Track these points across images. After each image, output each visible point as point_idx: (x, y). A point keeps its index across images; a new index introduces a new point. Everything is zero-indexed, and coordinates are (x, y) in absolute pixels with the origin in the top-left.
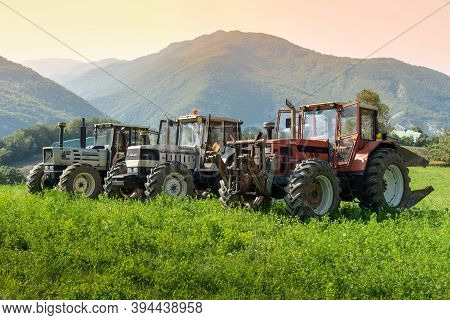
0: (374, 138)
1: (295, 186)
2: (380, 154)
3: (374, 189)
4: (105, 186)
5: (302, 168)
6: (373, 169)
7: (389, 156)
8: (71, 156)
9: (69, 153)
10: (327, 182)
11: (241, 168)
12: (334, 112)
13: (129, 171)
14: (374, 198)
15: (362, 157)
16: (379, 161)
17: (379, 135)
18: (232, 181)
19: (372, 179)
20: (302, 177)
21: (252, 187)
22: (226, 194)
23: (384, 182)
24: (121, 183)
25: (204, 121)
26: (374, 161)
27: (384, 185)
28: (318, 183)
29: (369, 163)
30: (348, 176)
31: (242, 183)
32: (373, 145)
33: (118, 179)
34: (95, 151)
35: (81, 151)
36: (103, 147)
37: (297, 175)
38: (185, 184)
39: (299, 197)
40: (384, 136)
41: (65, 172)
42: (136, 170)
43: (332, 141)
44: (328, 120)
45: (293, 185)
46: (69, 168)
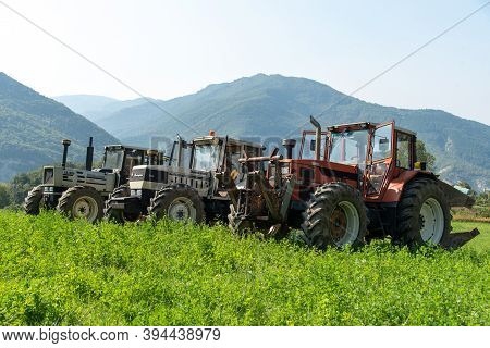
0: (412, 167)
1: (313, 212)
2: (417, 184)
3: (409, 224)
4: (105, 210)
5: (323, 191)
6: (409, 201)
7: (428, 187)
8: (74, 178)
9: (71, 174)
10: (353, 210)
11: (254, 188)
12: (366, 134)
13: (133, 193)
14: (409, 234)
15: (396, 187)
16: (416, 191)
17: (417, 164)
18: (241, 203)
19: (407, 212)
20: (322, 201)
21: (264, 211)
22: (235, 220)
23: (421, 218)
24: (122, 206)
25: (220, 142)
26: (410, 192)
27: (421, 221)
28: (342, 211)
29: (404, 193)
30: (379, 208)
31: (252, 206)
32: (409, 174)
33: (119, 202)
34: (102, 174)
35: (85, 173)
36: (111, 171)
37: (318, 199)
38: (194, 211)
39: (317, 224)
40: (423, 166)
41: (65, 194)
42: (139, 193)
43: (362, 167)
44: (360, 146)
45: (312, 209)
46: (69, 190)
